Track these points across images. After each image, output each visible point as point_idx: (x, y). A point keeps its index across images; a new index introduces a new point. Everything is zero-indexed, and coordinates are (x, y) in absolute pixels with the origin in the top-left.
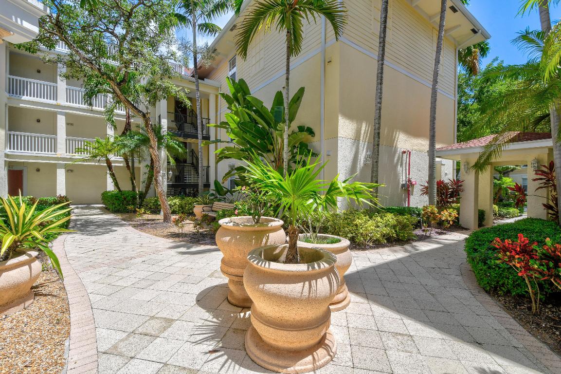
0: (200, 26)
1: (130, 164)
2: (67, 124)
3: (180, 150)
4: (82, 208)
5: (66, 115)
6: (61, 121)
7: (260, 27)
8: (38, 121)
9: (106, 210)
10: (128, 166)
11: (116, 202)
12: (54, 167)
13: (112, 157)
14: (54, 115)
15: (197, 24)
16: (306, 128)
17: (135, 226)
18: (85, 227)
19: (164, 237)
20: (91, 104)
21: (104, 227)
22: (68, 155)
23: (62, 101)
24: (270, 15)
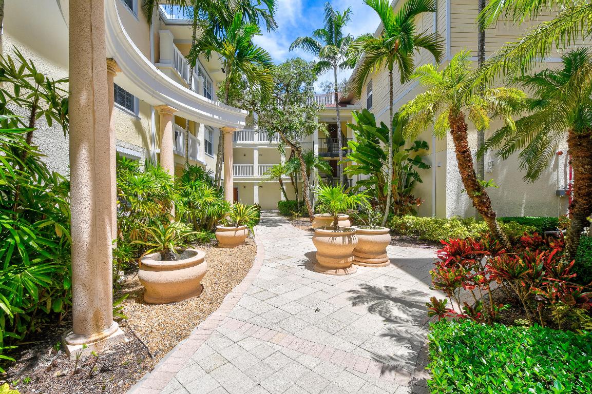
0: (340, 66)
1: (294, 181)
2: (259, 155)
3: (325, 168)
4: (267, 212)
5: (258, 149)
6: (256, 153)
7: (372, 71)
8: (245, 155)
9: (280, 214)
10: (293, 182)
11: (285, 208)
12: (253, 185)
13: (283, 176)
14: (252, 150)
15: (337, 65)
16: (422, 142)
17: (293, 224)
18: (267, 223)
19: (308, 230)
20: (271, 141)
21: (276, 223)
22: (260, 177)
23: (256, 140)
24: (377, 62)
